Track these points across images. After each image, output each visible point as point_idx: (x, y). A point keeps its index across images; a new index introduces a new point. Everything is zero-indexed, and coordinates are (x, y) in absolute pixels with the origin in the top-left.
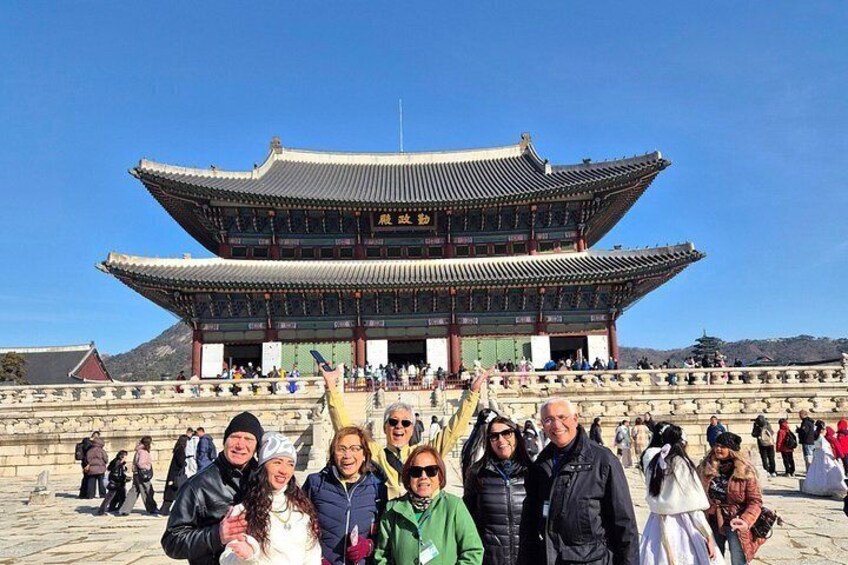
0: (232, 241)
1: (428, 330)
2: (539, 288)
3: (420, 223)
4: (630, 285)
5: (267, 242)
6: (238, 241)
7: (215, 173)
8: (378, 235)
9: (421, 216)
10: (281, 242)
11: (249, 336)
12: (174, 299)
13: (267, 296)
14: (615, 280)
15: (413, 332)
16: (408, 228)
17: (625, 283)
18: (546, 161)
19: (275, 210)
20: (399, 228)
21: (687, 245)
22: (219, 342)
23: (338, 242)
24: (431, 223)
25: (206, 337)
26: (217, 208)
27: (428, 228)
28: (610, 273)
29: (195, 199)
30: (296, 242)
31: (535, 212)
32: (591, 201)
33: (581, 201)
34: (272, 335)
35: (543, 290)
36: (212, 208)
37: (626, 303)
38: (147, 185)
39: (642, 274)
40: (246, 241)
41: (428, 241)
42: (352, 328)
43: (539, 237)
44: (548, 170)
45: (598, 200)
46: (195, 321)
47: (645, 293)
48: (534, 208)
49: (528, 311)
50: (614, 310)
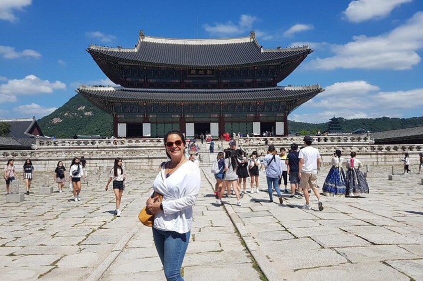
0: (128, 79)
1: (211, 119)
2: (257, 103)
3: (208, 74)
4: (294, 101)
5: (143, 80)
6: (130, 80)
7: (120, 50)
8: (190, 78)
9: (208, 71)
10: (148, 80)
11: (137, 121)
12: (105, 104)
13: (145, 104)
14: (288, 100)
15: (204, 120)
16: (202, 76)
17: (292, 101)
18: (261, 47)
19: (146, 67)
20: (200, 76)
21: (317, 86)
22: (125, 123)
23: (173, 81)
24: (212, 74)
25: (119, 120)
26: (122, 65)
27: (211, 76)
28: (286, 97)
29: (112, 62)
30: (155, 81)
31: (257, 70)
32: (280, 65)
33: (276, 65)
34: (146, 120)
35: (258, 103)
36: (119, 65)
37: (292, 109)
38: (92, 55)
39: (299, 97)
40: (133, 79)
41: (211, 81)
42: (179, 118)
43: (258, 80)
44: (262, 51)
45: (282, 65)
46: (114, 113)
47: (300, 104)
48: (256, 68)
49: (252, 112)
50: (287, 112)
